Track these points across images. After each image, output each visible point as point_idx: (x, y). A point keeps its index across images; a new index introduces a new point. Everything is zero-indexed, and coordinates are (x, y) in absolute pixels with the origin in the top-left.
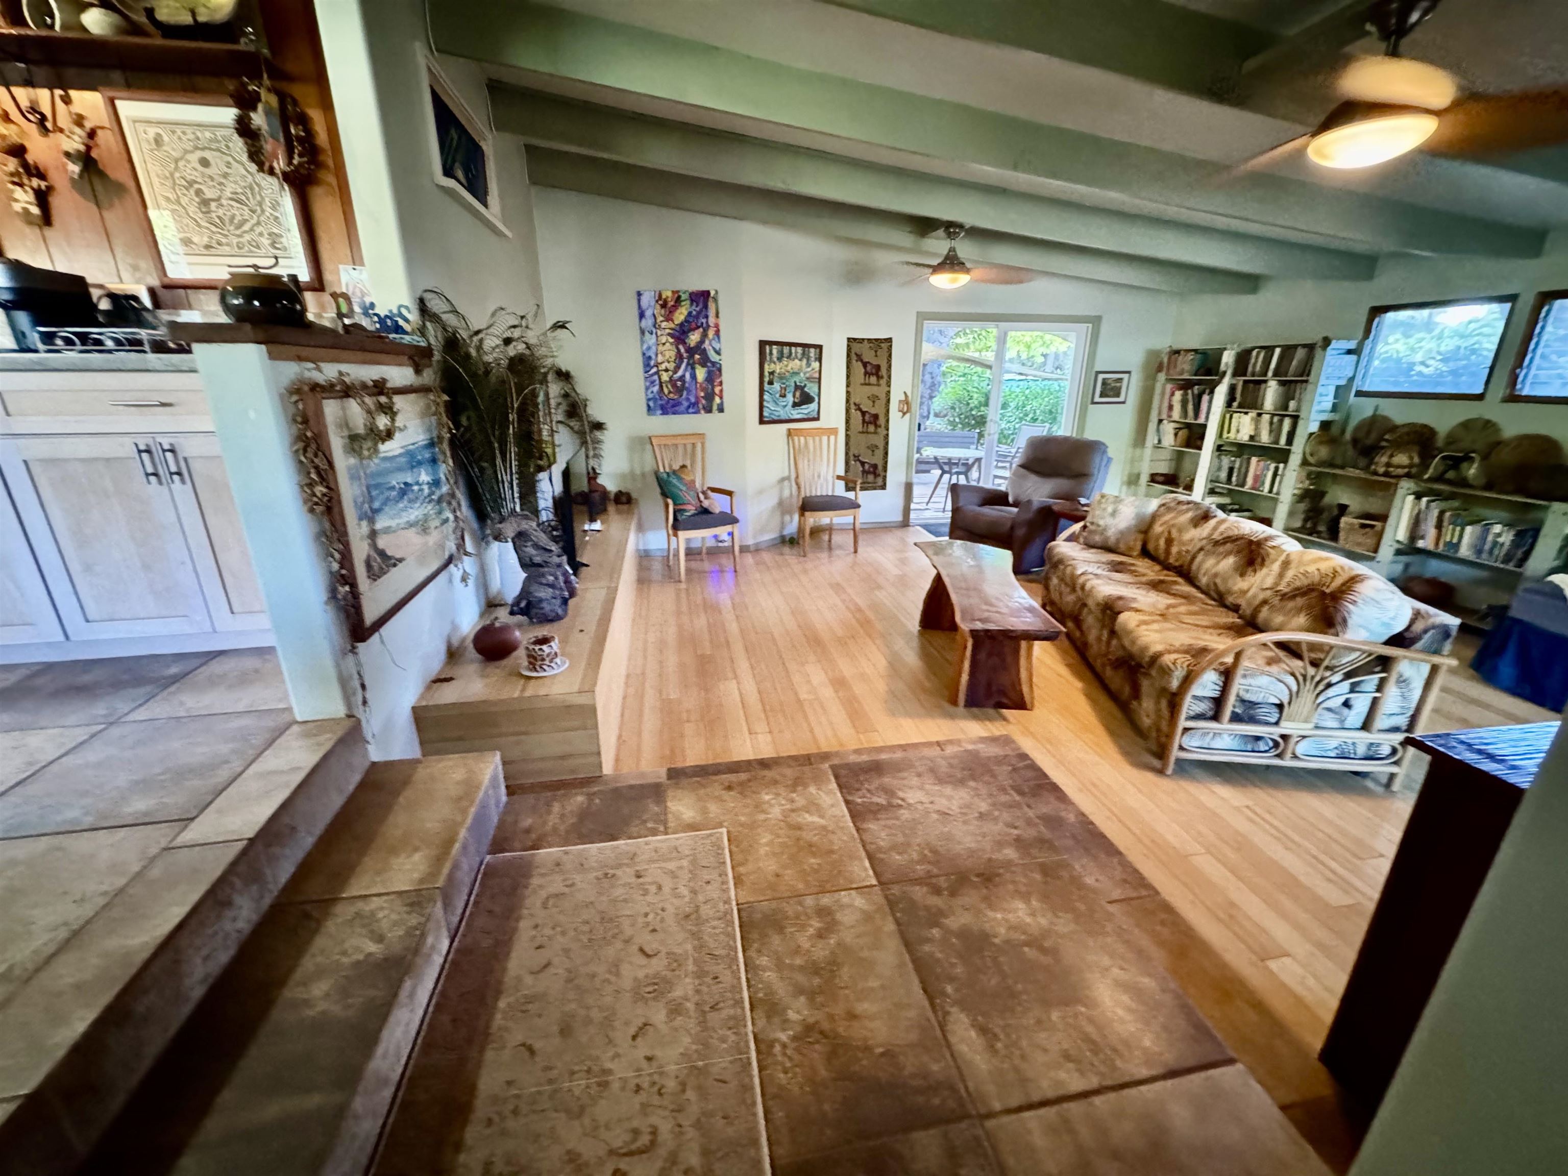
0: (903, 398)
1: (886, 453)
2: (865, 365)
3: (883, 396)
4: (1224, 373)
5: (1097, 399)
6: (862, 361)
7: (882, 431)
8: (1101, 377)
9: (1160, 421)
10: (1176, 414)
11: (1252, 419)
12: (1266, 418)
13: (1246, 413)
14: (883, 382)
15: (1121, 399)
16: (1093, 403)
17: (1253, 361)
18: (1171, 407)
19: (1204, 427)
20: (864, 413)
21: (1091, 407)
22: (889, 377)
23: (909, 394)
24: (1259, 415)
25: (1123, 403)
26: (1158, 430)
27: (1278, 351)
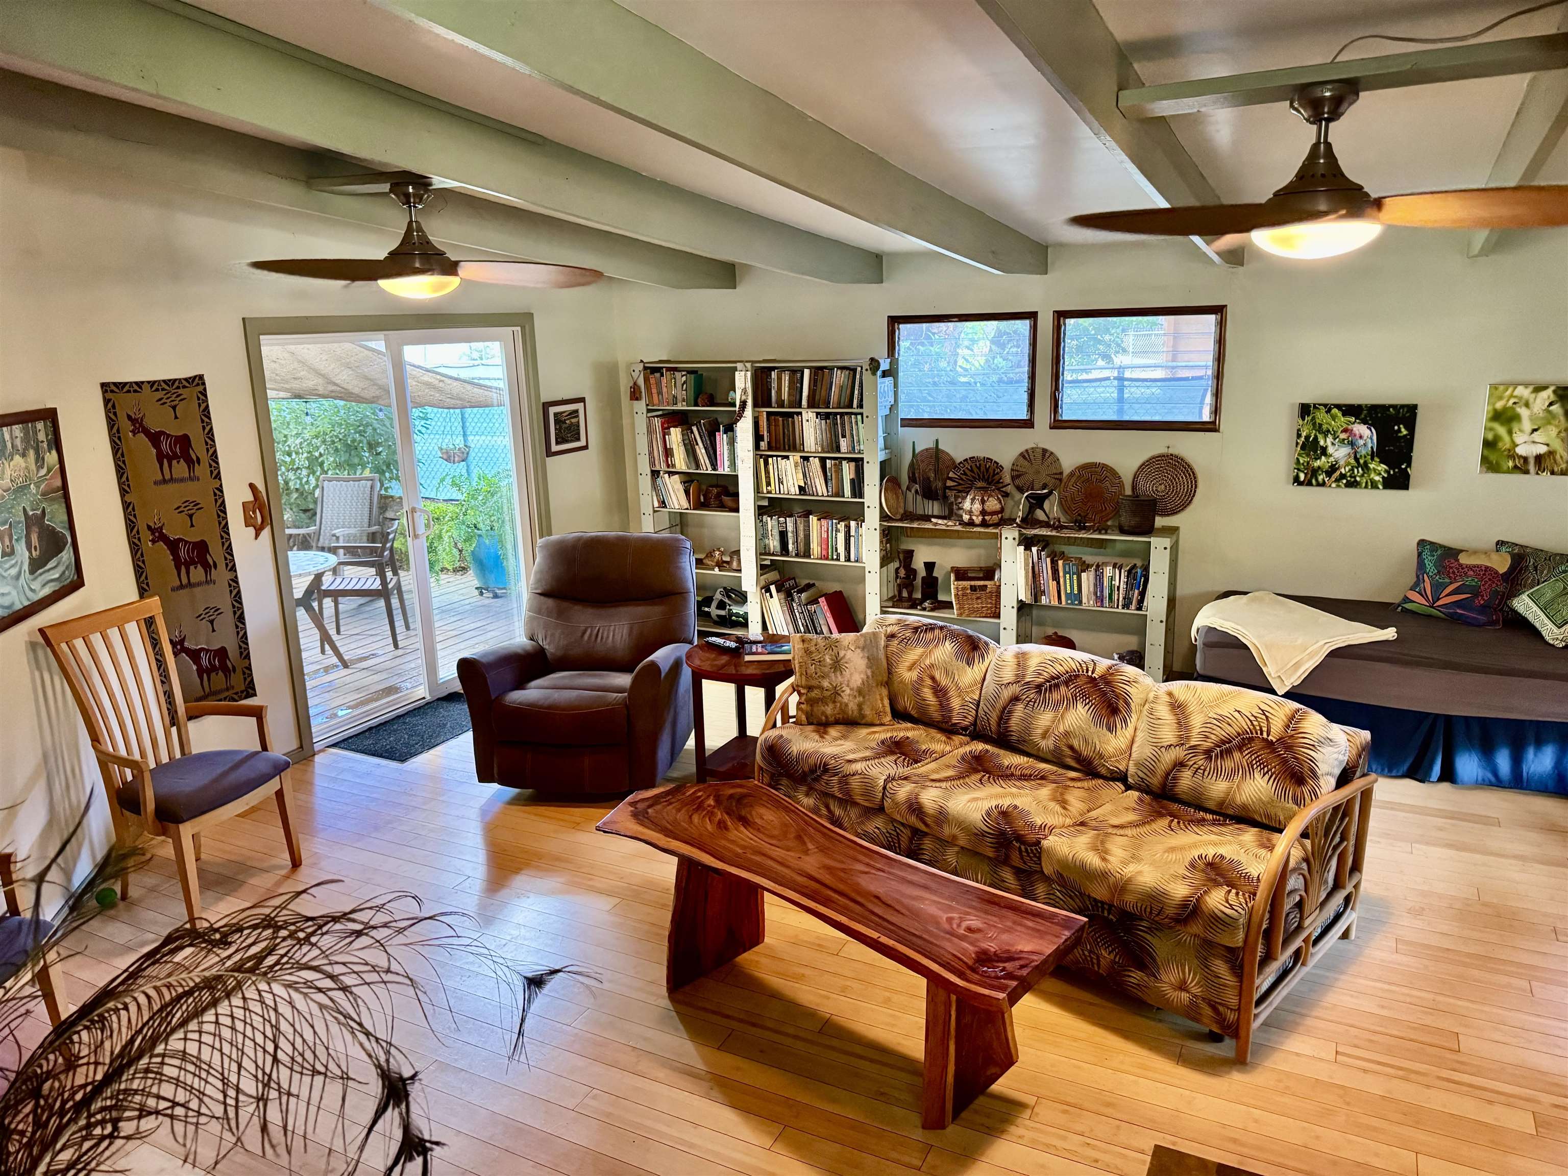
0: (250, 497)
1: (241, 619)
2: (155, 438)
3: (207, 501)
4: (744, 404)
5: (555, 448)
6: (147, 432)
7: (221, 574)
8: (553, 410)
9: (655, 474)
10: (680, 461)
11: (796, 465)
12: (815, 463)
13: (787, 457)
14: (202, 470)
15: (582, 443)
16: (550, 453)
17: (774, 385)
18: (668, 453)
19: (734, 479)
20: (173, 546)
21: (548, 459)
22: (214, 457)
23: (261, 487)
24: (806, 459)
25: (586, 447)
26: (655, 487)
27: (807, 372)
